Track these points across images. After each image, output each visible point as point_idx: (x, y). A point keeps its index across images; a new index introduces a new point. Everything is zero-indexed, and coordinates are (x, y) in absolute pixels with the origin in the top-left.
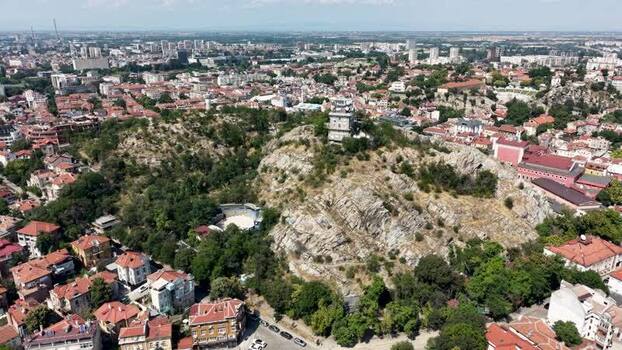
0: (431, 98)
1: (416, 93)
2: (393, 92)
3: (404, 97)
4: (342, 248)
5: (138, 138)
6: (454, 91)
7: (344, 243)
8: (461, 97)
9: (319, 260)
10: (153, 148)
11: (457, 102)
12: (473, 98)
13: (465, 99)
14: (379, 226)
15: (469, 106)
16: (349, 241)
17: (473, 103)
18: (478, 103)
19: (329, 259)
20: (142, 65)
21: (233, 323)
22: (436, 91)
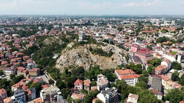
0: (137, 35)
1: (134, 33)
2: (128, 33)
3: (130, 34)
4: (66, 63)
5: (48, 39)
6: (144, 33)
7: (67, 62)
8: (145, 35)
9: (61, 65)
10: (50, 41)
11: (144, 36)
12: (149, 35)
13: (147, 36)
14: (76, 60)
15: (147, 38)
16: (68, 62)
17: (149, 37)
18: (151, 37)
19: (63, 65)
20: (78, 24)
21: (36, 72)
22: (139, 33)
